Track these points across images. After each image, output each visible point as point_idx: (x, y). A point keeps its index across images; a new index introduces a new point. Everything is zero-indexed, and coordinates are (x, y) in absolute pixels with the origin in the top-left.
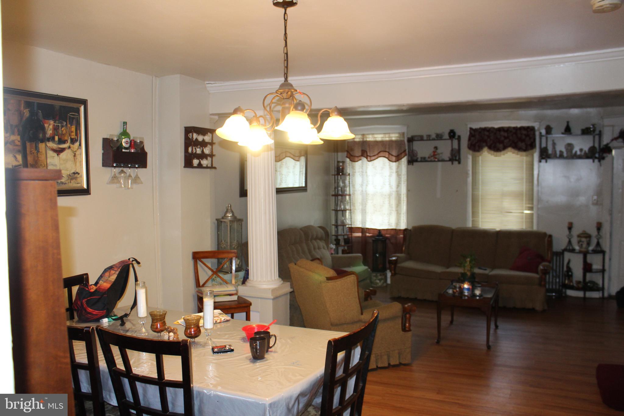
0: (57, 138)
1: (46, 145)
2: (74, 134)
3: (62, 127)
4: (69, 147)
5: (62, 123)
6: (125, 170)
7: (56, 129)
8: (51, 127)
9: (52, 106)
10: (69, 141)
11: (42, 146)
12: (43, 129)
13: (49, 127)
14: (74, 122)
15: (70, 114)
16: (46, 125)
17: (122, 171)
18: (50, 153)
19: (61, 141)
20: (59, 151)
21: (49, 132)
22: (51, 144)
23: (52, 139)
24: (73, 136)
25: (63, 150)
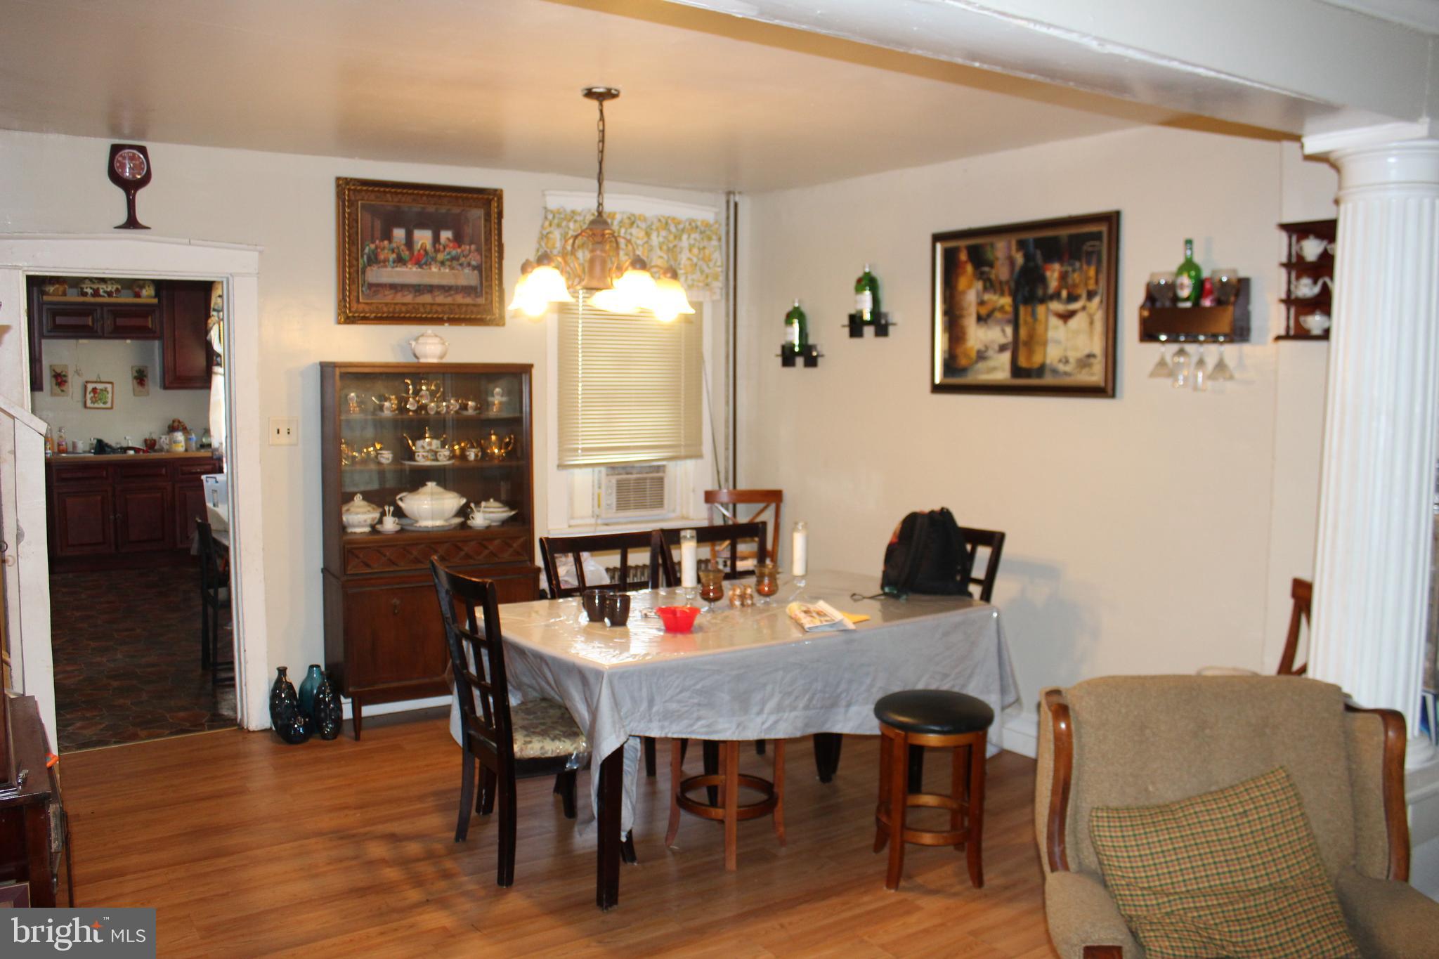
0: (1064, 294)
1: (1048, 309)
2: (1092, 282)
3: (1074, 271)
4: (1084, 308)
5: (1072, 265)
6: (1190, 348)
7: (1063, 277)
8: (1056, 275)
9: (1055, 239)
10: (1084, 295)
11: (1041, 310)
12: (1043, 280)
13: (1053, 274)
14: (1094, 259)
15: (1087, 247)
16: (1048, 274)
17: (1181, 352)
18: (1054, 321)
19: (1072, 298)
20: (1066, 317)
21: (1053, 284)
22: (1056, 306)
23: (1056, 296)
24: (1092, 286)
25: (1071, 314)
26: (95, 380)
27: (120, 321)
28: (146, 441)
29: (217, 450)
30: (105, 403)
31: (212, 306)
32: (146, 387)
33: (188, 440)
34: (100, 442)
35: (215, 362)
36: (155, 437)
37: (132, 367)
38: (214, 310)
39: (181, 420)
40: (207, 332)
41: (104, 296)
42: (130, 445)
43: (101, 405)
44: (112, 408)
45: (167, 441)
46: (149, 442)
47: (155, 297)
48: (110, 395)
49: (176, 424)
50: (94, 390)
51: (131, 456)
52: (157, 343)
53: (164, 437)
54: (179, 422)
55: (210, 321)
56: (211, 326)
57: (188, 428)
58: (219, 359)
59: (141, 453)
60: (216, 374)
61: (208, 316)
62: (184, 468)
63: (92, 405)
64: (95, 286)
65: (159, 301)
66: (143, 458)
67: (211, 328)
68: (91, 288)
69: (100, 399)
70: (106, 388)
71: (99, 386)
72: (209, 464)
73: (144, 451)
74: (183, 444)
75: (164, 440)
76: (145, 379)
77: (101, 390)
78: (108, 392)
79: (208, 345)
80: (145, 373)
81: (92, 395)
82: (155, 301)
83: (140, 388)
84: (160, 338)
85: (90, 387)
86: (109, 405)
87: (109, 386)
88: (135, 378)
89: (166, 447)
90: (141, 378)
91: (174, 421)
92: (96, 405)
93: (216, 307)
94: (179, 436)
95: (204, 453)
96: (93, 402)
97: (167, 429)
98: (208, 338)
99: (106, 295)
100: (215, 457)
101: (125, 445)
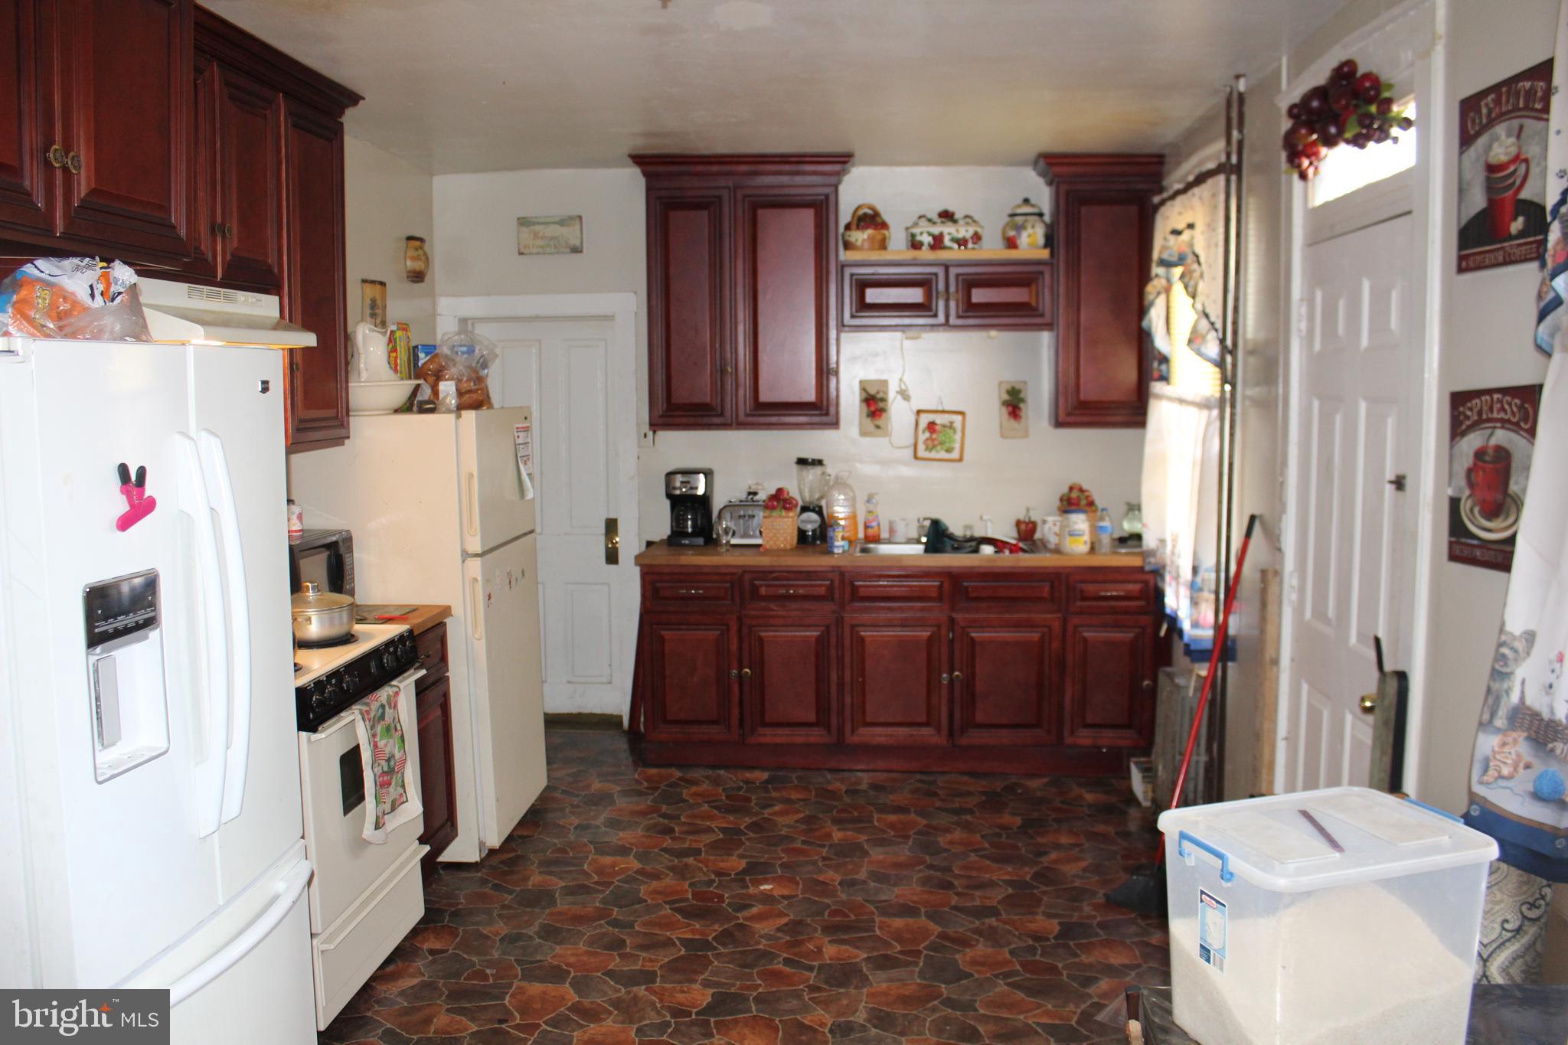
26: (933, 408)
27: (979, 296)
28: (1018, 523)
29: (1152, 553)
30: (949, 451)
31: (1155, 255)
32: (1023, 421)
33: (1095, 530)
34: (936, 524)
35: (1156, 374)
36: (1035, 516)
37: (1000, 383)
38: (1163, 263)
39: (1085, 487)
40: (1142, 310)
41: (950, 248)
42: (990, 534)
43: (943, 455)
44: (960, 460)
45: (1056, 529)
46: (1023, 527)
47: (1046, 246)
48: (958, 437)
49: (1075, 494)
50: (931, 426)
51: (988, 558)
52: (1046, 338)
53: (1050, 519)
54: (1081, 490)
55: (1151, 289)
56: (1151, 297)
57: (1100, 503)
58: (1164, 367)
59: (1007, 552)
60: (1159, 397)
61: (1144, 277)
62: (1084, 586)
63: (927, 455)
64: (936, 230)
65: (1052, 254)
66: (1010, 564)
67: (1152, 304)
68: (929, 234)
69: (942, 443)
70: (952, 423)
71: (940, 419)
72: (1135, 582)
73: (1014, 549)
74: (1086, 538)
75: (1049, 528)
76: (1022, 405)
77: (944, 426)
78: (955, 431)
79: (1142, 339)
80: (1022, 395)
81: (927, 435)
82: (1045, 254)
83: (1013, 423)
84: (1049, 326)
85: (924, 420)
86: (955, 455)
87: (958, 419)
88: (1006, 404)
89: (1053, 540)
90: (1014, 404)
91: (1071, 489)
92: (933, 455)
93: (1165, 256)
94: (1080, 522)
95: (1125, 559)
96: (928, 449)
97: (1057, 503)
98: (1145, 324)
99: (956, 246)
100: (1147, 568)
101: (979, 533)
